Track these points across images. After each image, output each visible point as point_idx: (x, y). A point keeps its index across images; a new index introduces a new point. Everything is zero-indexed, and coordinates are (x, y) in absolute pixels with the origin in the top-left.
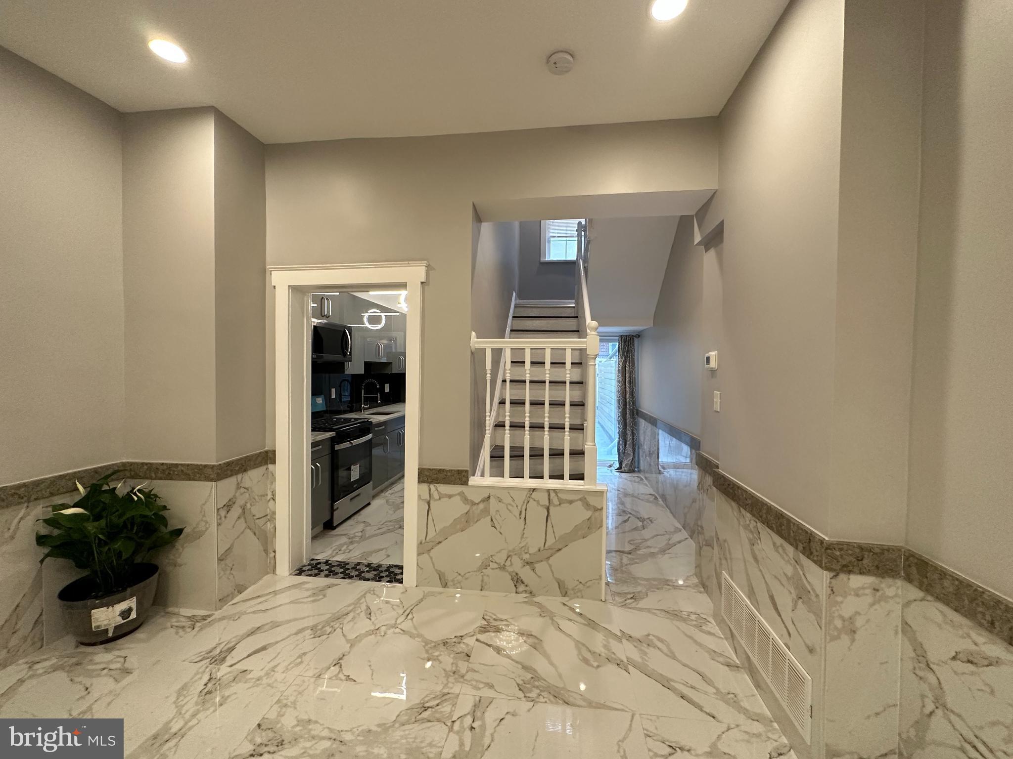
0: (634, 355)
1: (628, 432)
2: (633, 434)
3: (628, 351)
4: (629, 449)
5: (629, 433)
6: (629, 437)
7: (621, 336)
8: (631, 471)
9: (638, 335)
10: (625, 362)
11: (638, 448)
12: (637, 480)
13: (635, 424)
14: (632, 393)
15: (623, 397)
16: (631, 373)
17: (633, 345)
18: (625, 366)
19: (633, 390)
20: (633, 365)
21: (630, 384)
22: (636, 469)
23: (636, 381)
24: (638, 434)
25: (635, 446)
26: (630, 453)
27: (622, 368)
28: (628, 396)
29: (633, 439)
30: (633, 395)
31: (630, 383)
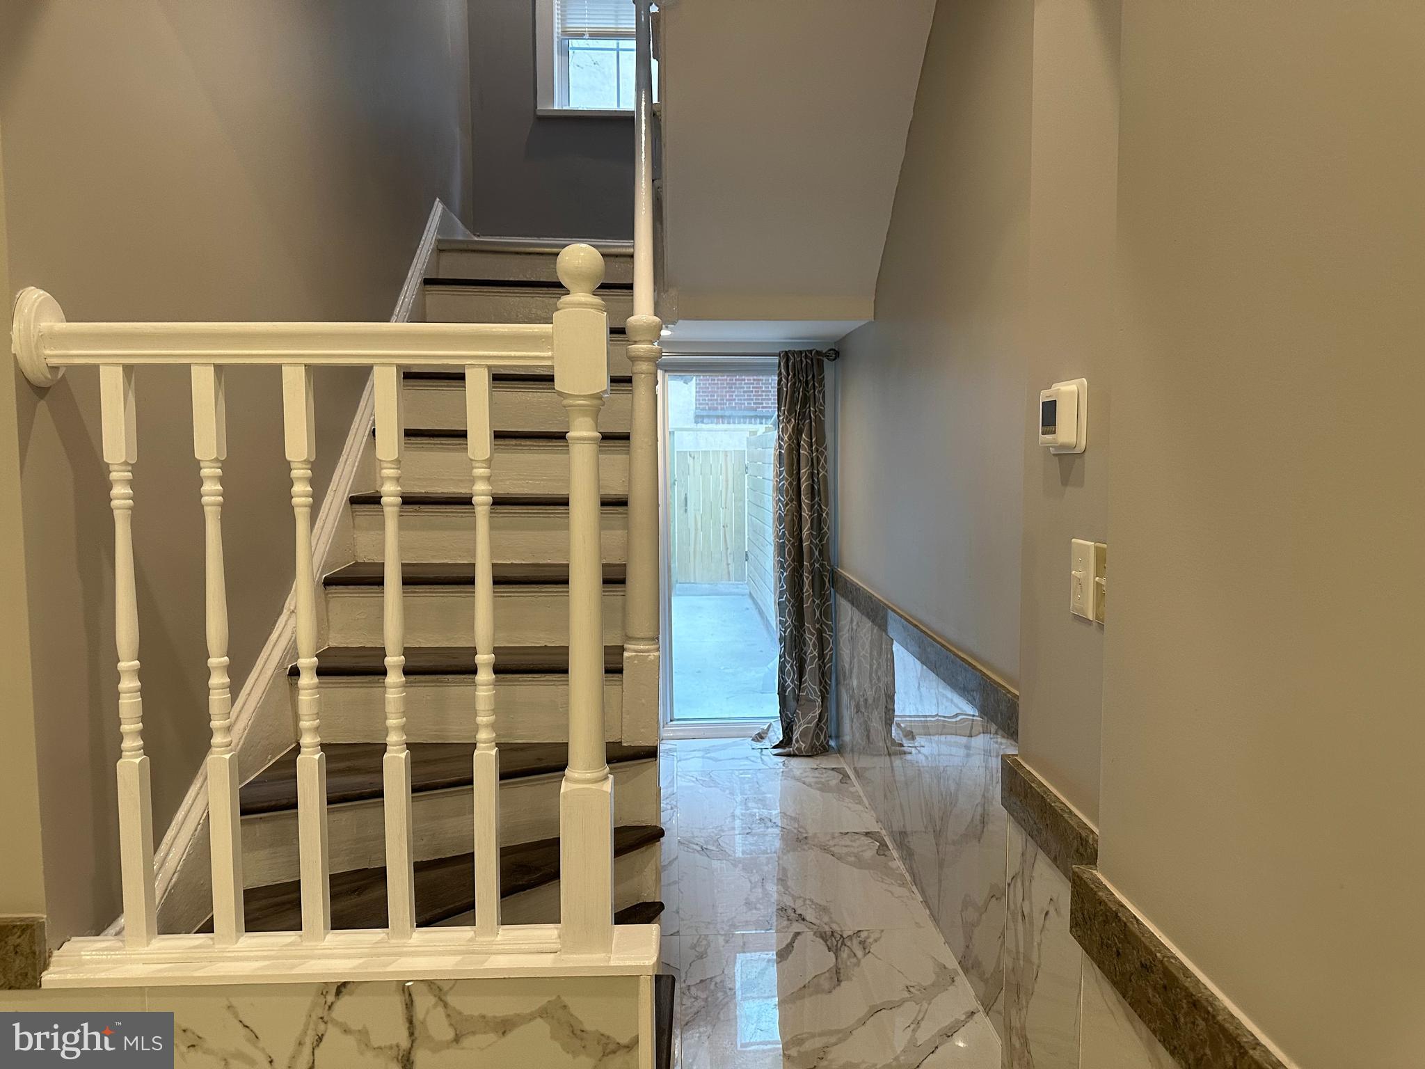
0: (822, 412)
1: (807, 636)
2: (822, 643)
3: (805, 400)
4: (811, 686)
5: (810, 639)
6: (811, 651)
7: (786, 353)
8: (818, 749)
9: (835, 353)
10: (797, 432)
11: (837, 684)
12: (834, 779)
13: (827, 614)
14: (819, 523)
15: (791, 534)
16: (815, 463)
17: (821, 381)
18: (799, 444)
19: (820, 515)
20: (821, 440)
21: (812, 498)
22: (832, 743)
23: (831, 487)
24: (836, 643)
25: (828, 677)
26: (813, 697)
27: (790, 449)
28: (805, 532)
29: (822, 656)
30: (820, 529)
31: (813, 493)
